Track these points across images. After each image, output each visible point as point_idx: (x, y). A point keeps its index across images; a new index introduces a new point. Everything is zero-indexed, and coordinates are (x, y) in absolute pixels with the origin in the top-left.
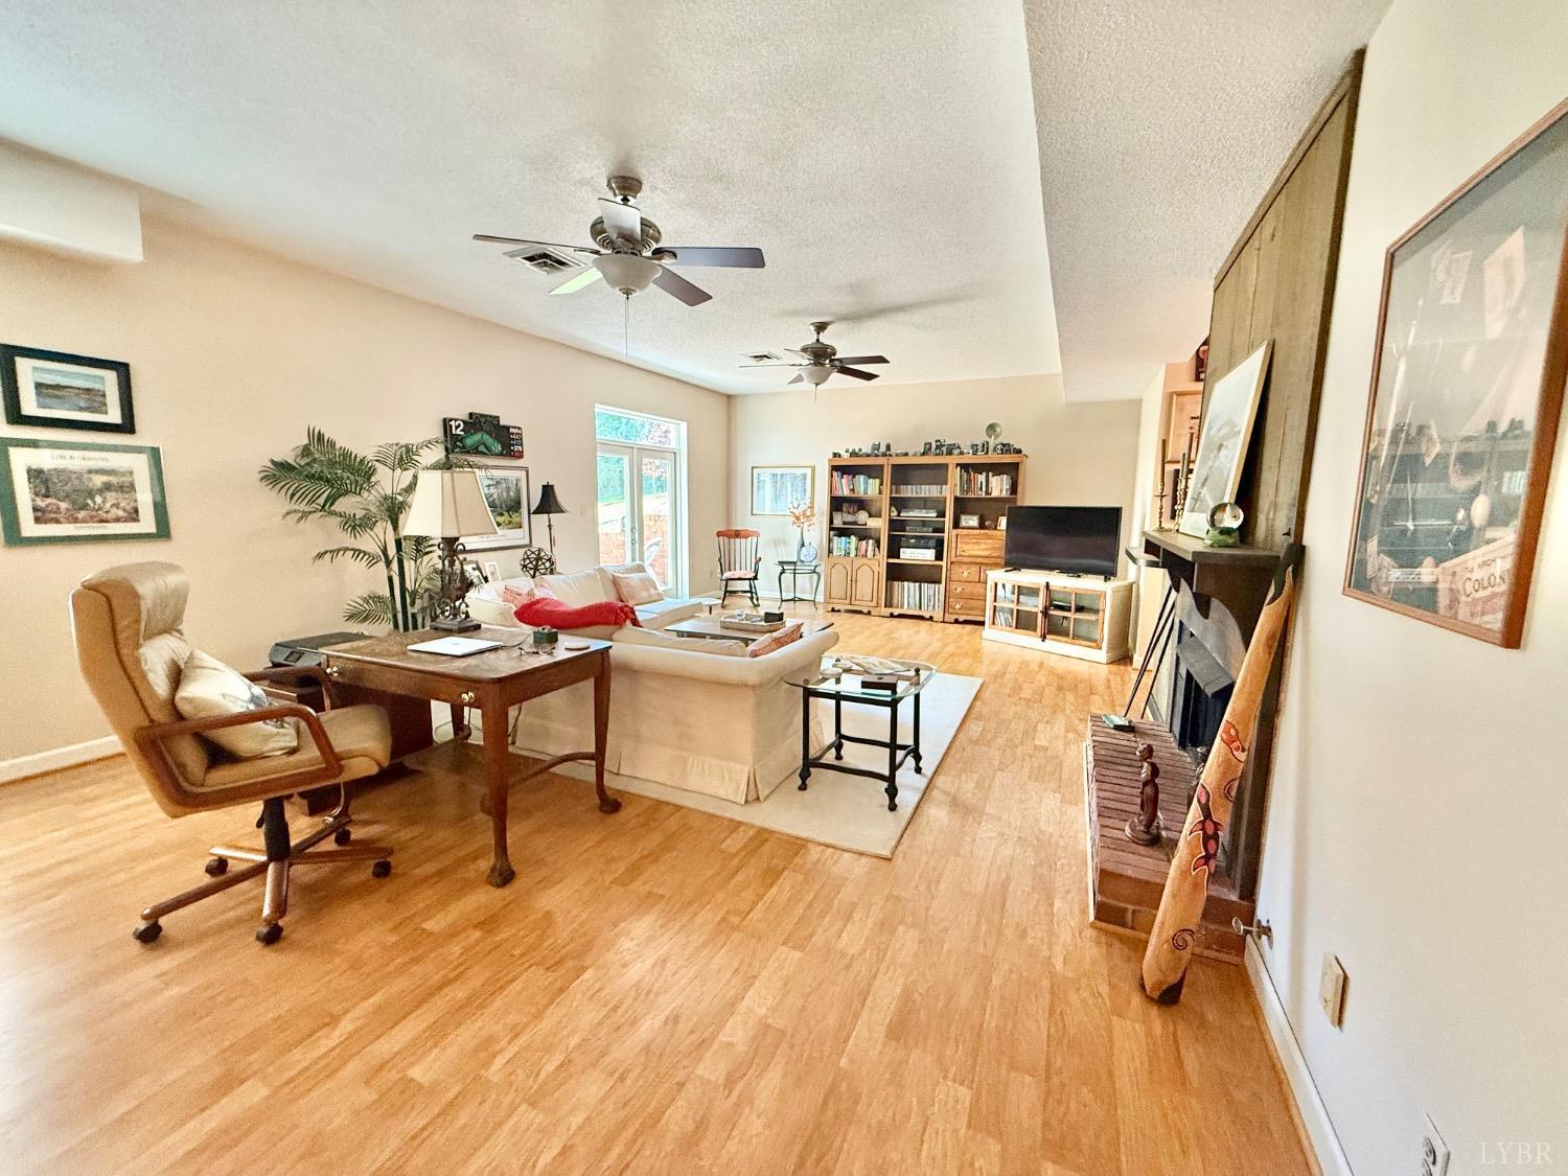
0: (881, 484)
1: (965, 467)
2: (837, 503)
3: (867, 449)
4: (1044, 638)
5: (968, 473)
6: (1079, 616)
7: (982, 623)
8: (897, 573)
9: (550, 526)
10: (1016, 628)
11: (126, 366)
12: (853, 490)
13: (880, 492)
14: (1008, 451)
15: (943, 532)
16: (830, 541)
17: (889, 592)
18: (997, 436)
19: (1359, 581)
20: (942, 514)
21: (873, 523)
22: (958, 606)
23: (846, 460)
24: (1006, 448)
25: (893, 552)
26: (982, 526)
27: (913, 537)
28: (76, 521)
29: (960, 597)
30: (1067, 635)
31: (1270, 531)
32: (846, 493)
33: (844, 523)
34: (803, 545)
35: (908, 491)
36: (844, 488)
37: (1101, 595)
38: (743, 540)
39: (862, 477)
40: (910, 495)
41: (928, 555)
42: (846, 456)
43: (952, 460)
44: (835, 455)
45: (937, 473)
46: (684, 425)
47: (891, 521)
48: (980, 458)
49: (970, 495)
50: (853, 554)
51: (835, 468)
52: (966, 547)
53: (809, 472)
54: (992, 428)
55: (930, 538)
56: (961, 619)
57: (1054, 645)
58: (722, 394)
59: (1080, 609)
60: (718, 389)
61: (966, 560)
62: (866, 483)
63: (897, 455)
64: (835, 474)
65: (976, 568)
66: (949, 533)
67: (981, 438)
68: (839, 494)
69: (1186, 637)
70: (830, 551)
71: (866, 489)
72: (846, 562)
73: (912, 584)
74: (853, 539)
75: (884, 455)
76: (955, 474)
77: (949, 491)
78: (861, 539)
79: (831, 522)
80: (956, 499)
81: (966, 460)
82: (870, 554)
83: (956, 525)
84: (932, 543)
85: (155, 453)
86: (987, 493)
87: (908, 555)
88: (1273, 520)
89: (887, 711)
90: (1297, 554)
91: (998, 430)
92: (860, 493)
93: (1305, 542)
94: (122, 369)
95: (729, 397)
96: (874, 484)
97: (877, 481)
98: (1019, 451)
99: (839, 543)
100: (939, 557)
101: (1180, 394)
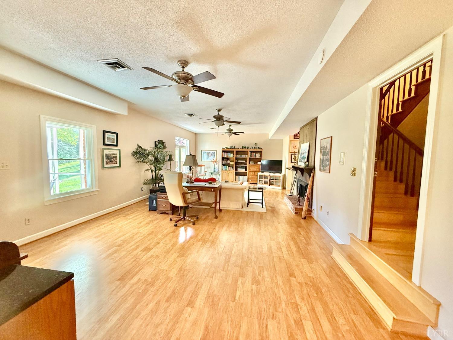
0: (233, 155)
1: (251, 152)
2: (223, 159)
3: (229, 147)
4: (269, 185)
5: (252, 153)
6: (276, 181)
7: (257, 184)
8: (237, 174)
9: (170, 164)
10: (264, 184)
11: (117, 133)
12: (227, 156)
13: (233, 156)
14: (259, 149)
15: (247, 165)
16: (222, 167)
17: (236, 178)
18: (257, 146)
19: (320, 170)
20: (246, 161)
21: (232, 163)
22: (250, 180)
23: (226, 149)
24: (259, 148)
25: (236, 170)
26: (254, 164)
27: (240, 166)
28: (110, 164)
29: (251, 178)
30: (274, 185)
31: (311, 165)
32: (226, 157)
33: (225, 163)
34: (215, 168)
35: (239, 156)
36: (225, 155)
37: (279, 177)
38: (201, 167)
39: (229, 153)
40: (239, 157)
41: (244, 170)
42: (226, 148)
43: (248, 150)
44: (223, 148)
45: (245, 153)
46: (188, 141)
47: (236, 163)
48: (254, 150)
49: (252, 157)
50: (227, 170)
51: (223, 151)
52: (252, 168)
53: (215, 152)
54: (256, 144)
55: (244, 166)
56: (251, 183)
57: (271, 186)
58: (194, 133)
59: (276, 180)
60: (193, 132)
61: (252, 171)
62: (230, 155)
63: (237, 149)
64: (223, 152)
65: (254, 172)
66: (248, 165)
67: (254, 146)
68: (224, 157)
69: (299, 180)
70: (222, 169)
71: (230, 156)
72: (226, 171)
73: (240, 176)
74: (227, 166)
75: (234, 149)
76: (249, 153)
77: (248, 156)
78: (229, 166)
79: (222, 163)
80: (249, 158)
81: (252, 150)
82: (231, 169)
83: (249, 164)
84: (244, 167)
85: (120, 150)
86: (256, 157)
87: (239, 170)
88: (311, 163)
89: (262, 192)
90: (314, 167)
91: (257, 144)
92: (229, 156)
93: (315, 166)
94: (117, 134)
95: (196, 134)
96: (232, 155)
97: (232, 154)
98: (261, 149)
99: (224, 167)
100: (246, 170)
101: (292, 141)
